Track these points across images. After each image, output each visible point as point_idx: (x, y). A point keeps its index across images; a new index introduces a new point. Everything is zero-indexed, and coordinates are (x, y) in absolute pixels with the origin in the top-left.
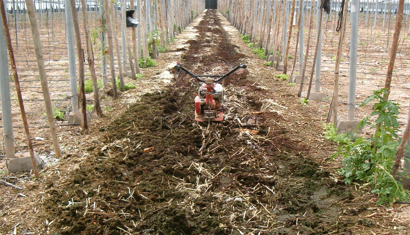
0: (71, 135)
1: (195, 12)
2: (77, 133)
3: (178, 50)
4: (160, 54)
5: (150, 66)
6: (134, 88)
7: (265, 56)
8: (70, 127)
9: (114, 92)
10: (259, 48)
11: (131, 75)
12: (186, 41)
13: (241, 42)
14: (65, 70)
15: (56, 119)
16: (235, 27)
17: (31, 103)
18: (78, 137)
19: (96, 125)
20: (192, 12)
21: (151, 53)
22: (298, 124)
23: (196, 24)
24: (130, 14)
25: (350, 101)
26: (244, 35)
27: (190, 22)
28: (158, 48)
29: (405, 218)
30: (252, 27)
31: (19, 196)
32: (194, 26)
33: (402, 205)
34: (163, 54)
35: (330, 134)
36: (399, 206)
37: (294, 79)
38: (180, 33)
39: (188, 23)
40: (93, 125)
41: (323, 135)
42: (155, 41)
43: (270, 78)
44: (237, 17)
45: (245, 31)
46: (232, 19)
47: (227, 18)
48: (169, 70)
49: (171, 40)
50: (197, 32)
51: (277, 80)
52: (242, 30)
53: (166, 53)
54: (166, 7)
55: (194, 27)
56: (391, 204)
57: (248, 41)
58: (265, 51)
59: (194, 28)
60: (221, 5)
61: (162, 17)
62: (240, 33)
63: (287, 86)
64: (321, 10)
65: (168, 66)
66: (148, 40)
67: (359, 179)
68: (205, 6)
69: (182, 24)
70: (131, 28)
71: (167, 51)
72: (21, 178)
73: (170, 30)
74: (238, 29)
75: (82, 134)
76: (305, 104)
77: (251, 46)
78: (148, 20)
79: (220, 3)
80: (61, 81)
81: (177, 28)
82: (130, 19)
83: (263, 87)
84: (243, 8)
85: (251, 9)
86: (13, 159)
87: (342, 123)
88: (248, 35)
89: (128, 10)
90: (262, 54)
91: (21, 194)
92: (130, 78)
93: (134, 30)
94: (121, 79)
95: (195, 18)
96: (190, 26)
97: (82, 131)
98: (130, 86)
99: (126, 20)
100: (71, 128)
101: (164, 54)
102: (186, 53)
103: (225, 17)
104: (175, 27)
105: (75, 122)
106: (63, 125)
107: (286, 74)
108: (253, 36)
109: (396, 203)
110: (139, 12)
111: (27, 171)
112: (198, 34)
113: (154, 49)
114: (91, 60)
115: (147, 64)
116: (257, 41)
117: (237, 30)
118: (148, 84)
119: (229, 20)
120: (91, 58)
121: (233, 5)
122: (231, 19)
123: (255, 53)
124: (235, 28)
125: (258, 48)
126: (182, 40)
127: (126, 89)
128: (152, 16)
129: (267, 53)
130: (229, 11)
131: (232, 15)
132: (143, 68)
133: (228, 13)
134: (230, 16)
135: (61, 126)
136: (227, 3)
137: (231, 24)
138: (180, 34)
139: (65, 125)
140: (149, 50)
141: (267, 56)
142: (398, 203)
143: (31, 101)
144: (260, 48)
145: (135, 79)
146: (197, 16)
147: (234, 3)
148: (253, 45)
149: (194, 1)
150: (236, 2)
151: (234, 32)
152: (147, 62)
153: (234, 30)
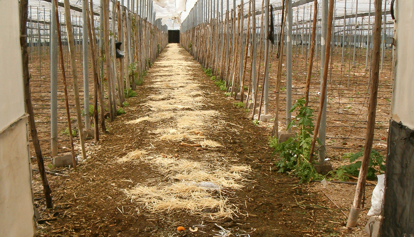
4: (137, 86)
5: (132, 96)
6: (124, 113)
9: (110, 115)
11: (119, 103)
13: (205, 76)
14: (61, 101)
16: (198, 61)
17: (46, 125)
20: (158, 46)
24: (118, 46)
25: (288, 117)
26: (207, 68)
27: (157, 57)
28: (136, 80)
29: (316, 190)
30: (214, 60)
31: (68, 181)
33: (315, 183)
35: (273, 143)
36: (313, 184)
37: (248, 106)
38: (150, 67)
39: (155, 58)
41: (268, 145)
42: (134, 73)
43: (230, 106)
44: (200, 51)
45: (208, 65)
47: (190, 52)
49: (144, 74)
51: (236, 108)
52: (204, 64)
53: (142, 85)
54: (140, 40)
56: (308, 183)
57: (211, 75)
58: (225, 83)
60: (183, 39)
61: (138, 49)
62: (203, 67)
63: (244, 112)
64: (268, 42)
66: (129, 72)
67: (289, 168)
68: (168, 40)
69: (151, 58)
70: (119, 59)
72: (63, 171)
73: (143, 63)
74: (201, 63)
76: (257, 125)
77: (214, 80)
78: (128, 52)
79: (183, 36)
80: (62, 108)
81: (148, 63)
82: (119, 51)
85: (212, 42)
86: (57, 157)
87: (282, 135)
88: (210, 69)
89: (117, 42)
90: (223, 86)
91: (68, 179)
93: (121, 61)
94: (114, 105)
95: (161, 53)
97: (95, 143)
98: (120, 111)
99: (115, 51)
103: (188, 51)
104: (146, 60)
105: (88, 137)
107: (242, 102)
108: (215, 70)
109: (311, 182)
111: (67, 167)
113: (133, 80)
116: (218, 75)
117: (200, 65)
119: (192, 54)
121: (195, 38)
122: (194, 54)
123: (217, 86)
124: (198, 63)
125: (219, 81)
129: (227, 85)
131: (195, 49)
132: (126, 98)
133: (191, 46)
134: (193, 50)
136: (189, 36)
140: (130, 81)
141: (227, 88)
142: (312, 181)
143: (46, 123)
144: (222, 81)
145: (123, 107)
146: (162, 51)
147: (197, 36)
148: (215, 78)
149: (160, 34)
150: (199, 35)
151: (197, 66)
152: (129, 93)
153: (197, 65)
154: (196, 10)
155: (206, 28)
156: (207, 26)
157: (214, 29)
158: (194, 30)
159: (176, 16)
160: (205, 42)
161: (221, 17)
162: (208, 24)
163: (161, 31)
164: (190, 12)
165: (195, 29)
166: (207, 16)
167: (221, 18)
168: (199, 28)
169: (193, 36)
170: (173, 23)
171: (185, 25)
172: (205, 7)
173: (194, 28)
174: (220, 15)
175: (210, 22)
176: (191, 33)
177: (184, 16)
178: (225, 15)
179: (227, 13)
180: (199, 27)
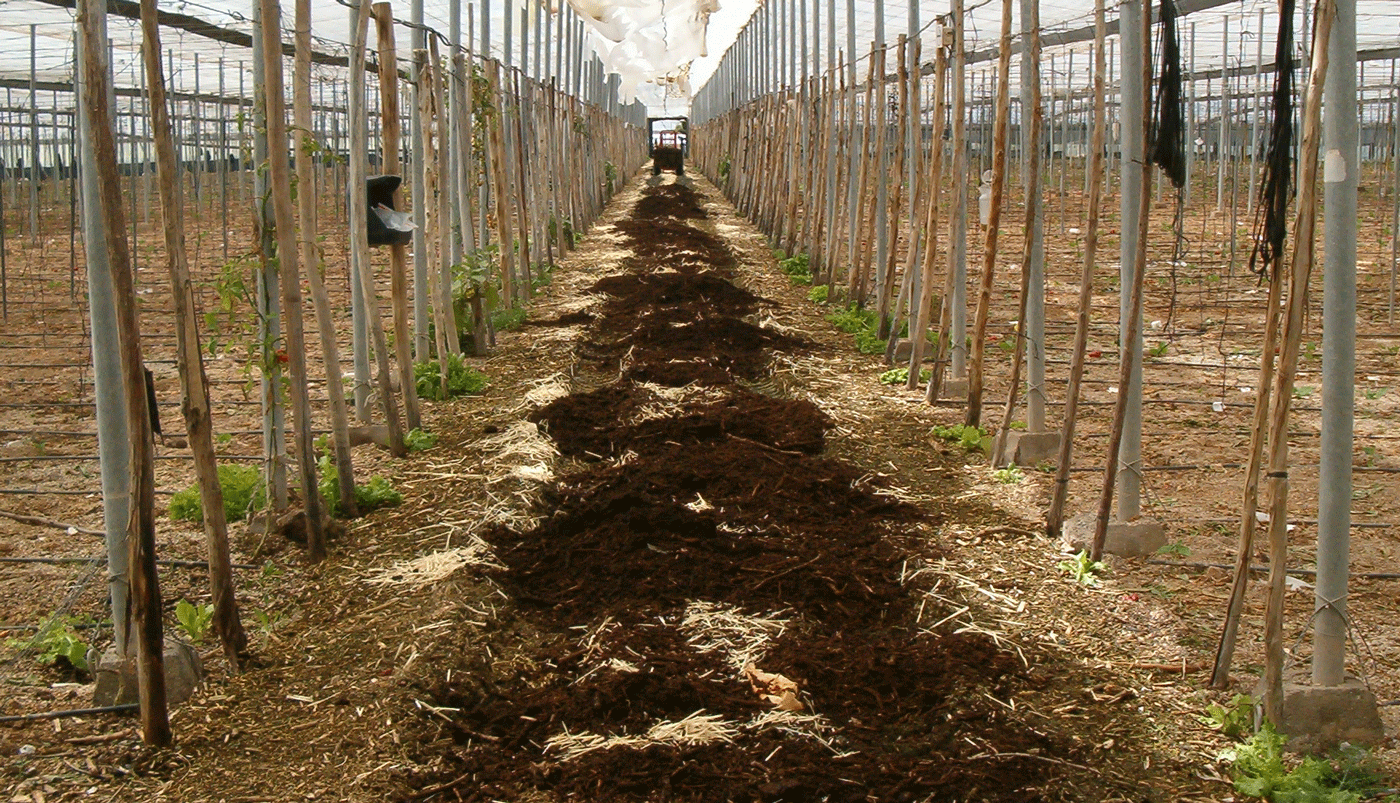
0: (96, 775)
1: (617, 168)
2: (121, 769)
3: (566, 320)
4: (499, 337)
5: (463, 391)
6: (394, 503)
7: (879, 342)
8: (98, 723)
9: (308, 527)
10: (854, 309)
11: (385, 436)
12: (593, 279)
13: (783, 283)
15: (54, 666)
16: (754, 223)
18: (119, 788)
19: (208, 720)
20: (608, 170)
21: (466, 332)
22: (1093, 702)
23: (622, 215)
24: (382, 192)
25: (1326, 594)
26: (790, 251)
27: (602, 207)
28: (494, 313)
32: (616, 219)
34: (509, 336)
37: (1010, 449)
38: (571, 248)
39: (596, 212)
40: (197, 721)
42: (481, 291)
43: (918, 442)
44: (759, 187)
45: (792, 238)
46: (742, 193)
47: (723, 188)
48: (535, 415)
49: (541, 277)
50: (625, 246)
52: (779, 233)
53: (521, 330)
54: (522, 158)
55: (617, 223)
57: (809, 278)
58: (878, 324)
59: (615, 231)
60: (700, 144)
61: (506, 194)
62: (772, 246)
64: (1148, 172)
65: (530, 395)
66: (456, 286)
68: (647, 150)
69: (578, 213)
71: (524, 325)
73: (537, 236)
74: (766, 229)
75: (142, 774)
76: (1089, 577)
77: (820, 300)
78: (456, 208)
79: (698, 136)
81: (559, 232)
82: (384, 213)
83: (899, 493)
84: (782, 155)
85: (811, 161)
88: (805, 256)
89: (374, 177)
90: (868, 334)
92: (385, 448)
93: (398, 256)
94: (341, 464)
95: (619, 191)
96: (603, 223)
97: (144, 759)
98: (377, 493)
99: (365, 219)
100: (103, 730)
101: (516, 334)
102: (592, 331)
103: (718, 185)
104: (552, 227)
105: (124, 697)
106: (69, 715)
107: (977, 427)
108: (825, 259)
110: (421, 182)
112: (629, 253)
113: (477, 321)
114: (196, 412)
115: (449, 383)
116: (843, 278)
117: (759, 235)
118: (453, 483)
119: (730, 197)
120: (198, 403)
121: (742, 144)
122: (737, 194)
123: (840, 329)
124: (755, 227)
125: (849, 309)
126: (578, 277)
127: (360, 508)
128: (470, 194)
129: (885, 332)
130: (728, 166)
131: (741, 180)
132: (434, 400)
133: (727, 170)
134: (733, 181)
135: (62, 716)
136: (720, 138)
137: (738, 210)
138: (569, 253)
139: (79, 715)
140: (459, 323)
141: (888, 343)
144: (858, 309)
145: (403, 456)
146: (624, 183)
147: (747, 137)
148: (826, 294)
149: (615, 133)
150: (754, 133)
151: (752, 240)
152: (449, 377)
153: (749, 236)
154: (743, 54)
155: (783, 111)
156: (789, 102)
157: (816, 113)
158: (739, 118)
159: (674, 75)
160: (778, 157)
161: (846, 69)
162: (791, 96)
163: (623, 122)
164: (720, 59)
165: (741, 113)
166: (785, 72)
167: (849, 72)
168: (755, 111)
169: (734, 136)
170: (663, 96)
171: (705, 103)
172: (779, 41)
173: (738, 110)
174: (845, 61)
175: (798, 90)
176: (727, 128)
177: (701, 75)
178: (867, 61)
179: (878, 52)
180: (757, 107)
